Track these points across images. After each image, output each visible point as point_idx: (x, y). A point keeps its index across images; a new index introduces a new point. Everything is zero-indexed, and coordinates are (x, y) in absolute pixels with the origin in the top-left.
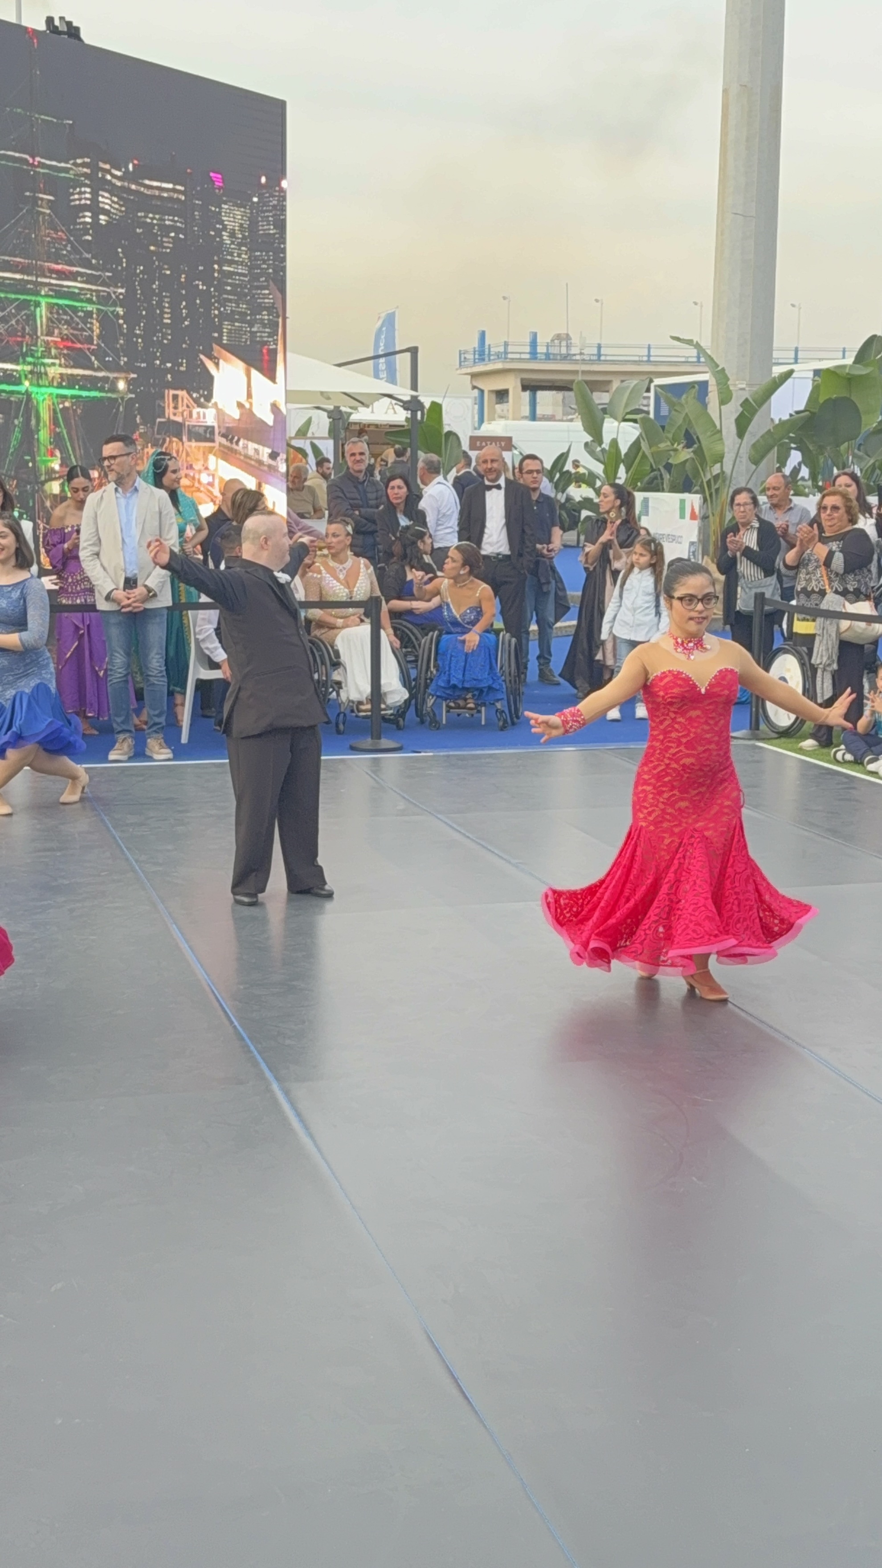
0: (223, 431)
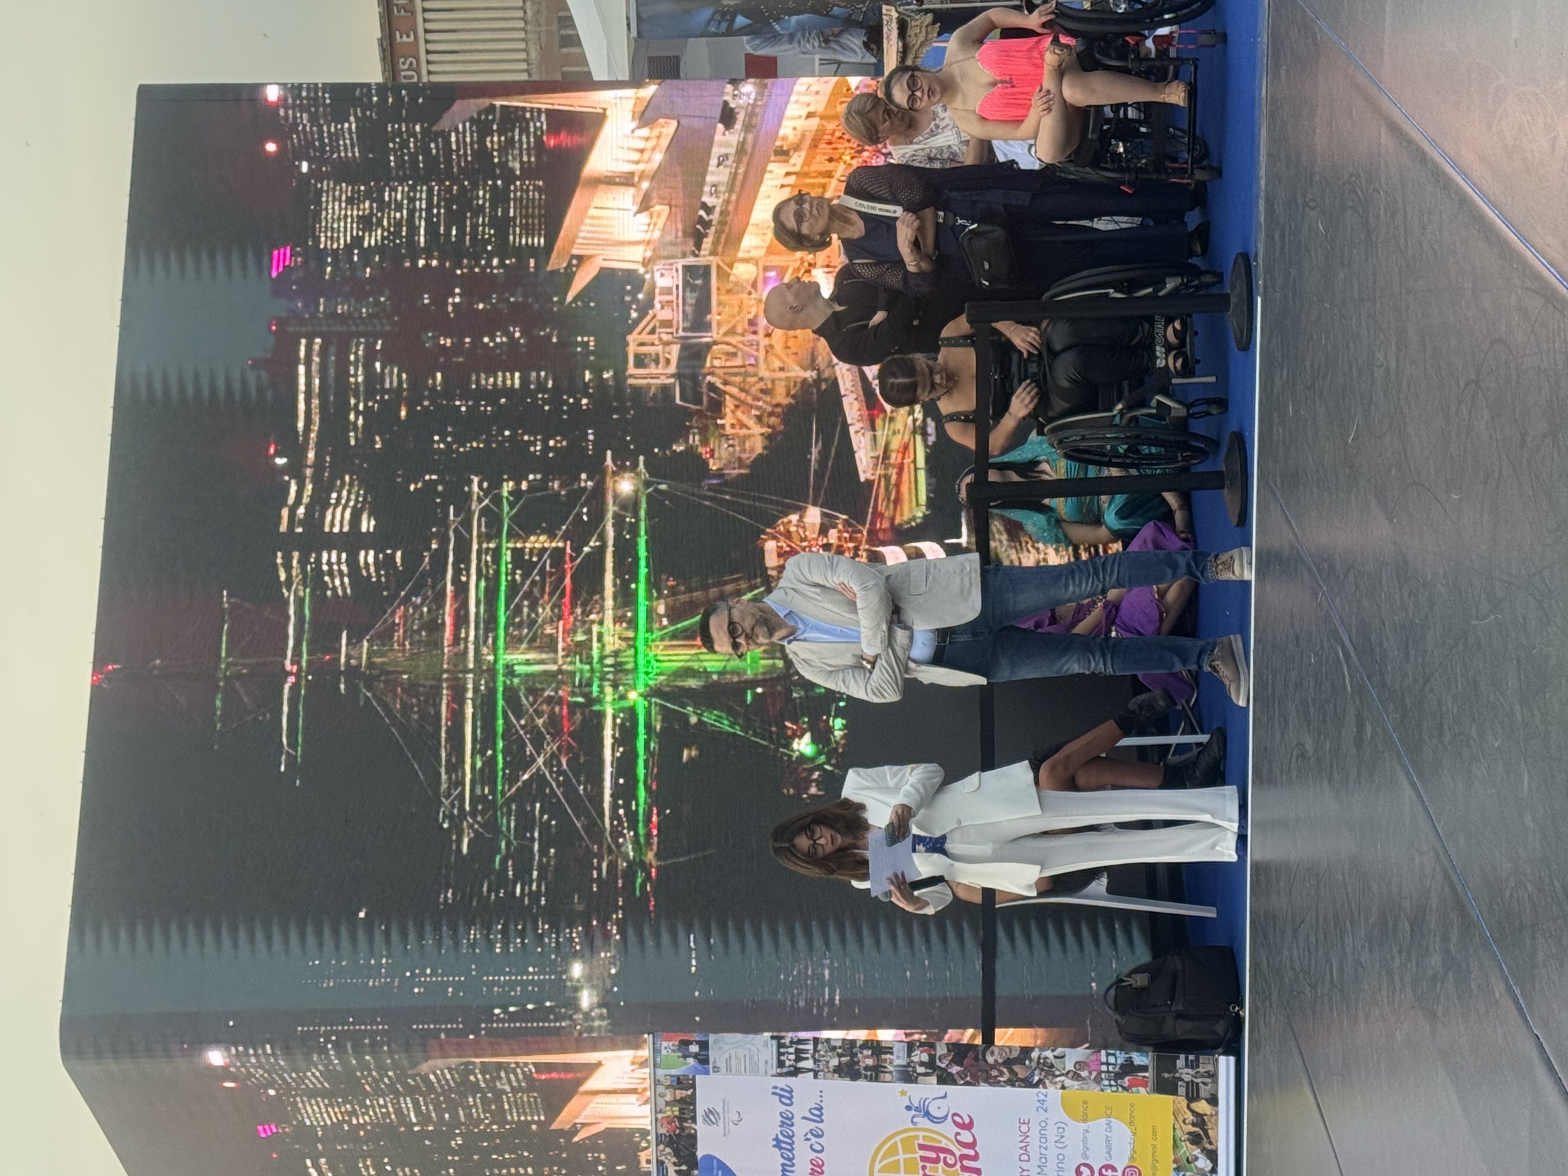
0: (690, 246)
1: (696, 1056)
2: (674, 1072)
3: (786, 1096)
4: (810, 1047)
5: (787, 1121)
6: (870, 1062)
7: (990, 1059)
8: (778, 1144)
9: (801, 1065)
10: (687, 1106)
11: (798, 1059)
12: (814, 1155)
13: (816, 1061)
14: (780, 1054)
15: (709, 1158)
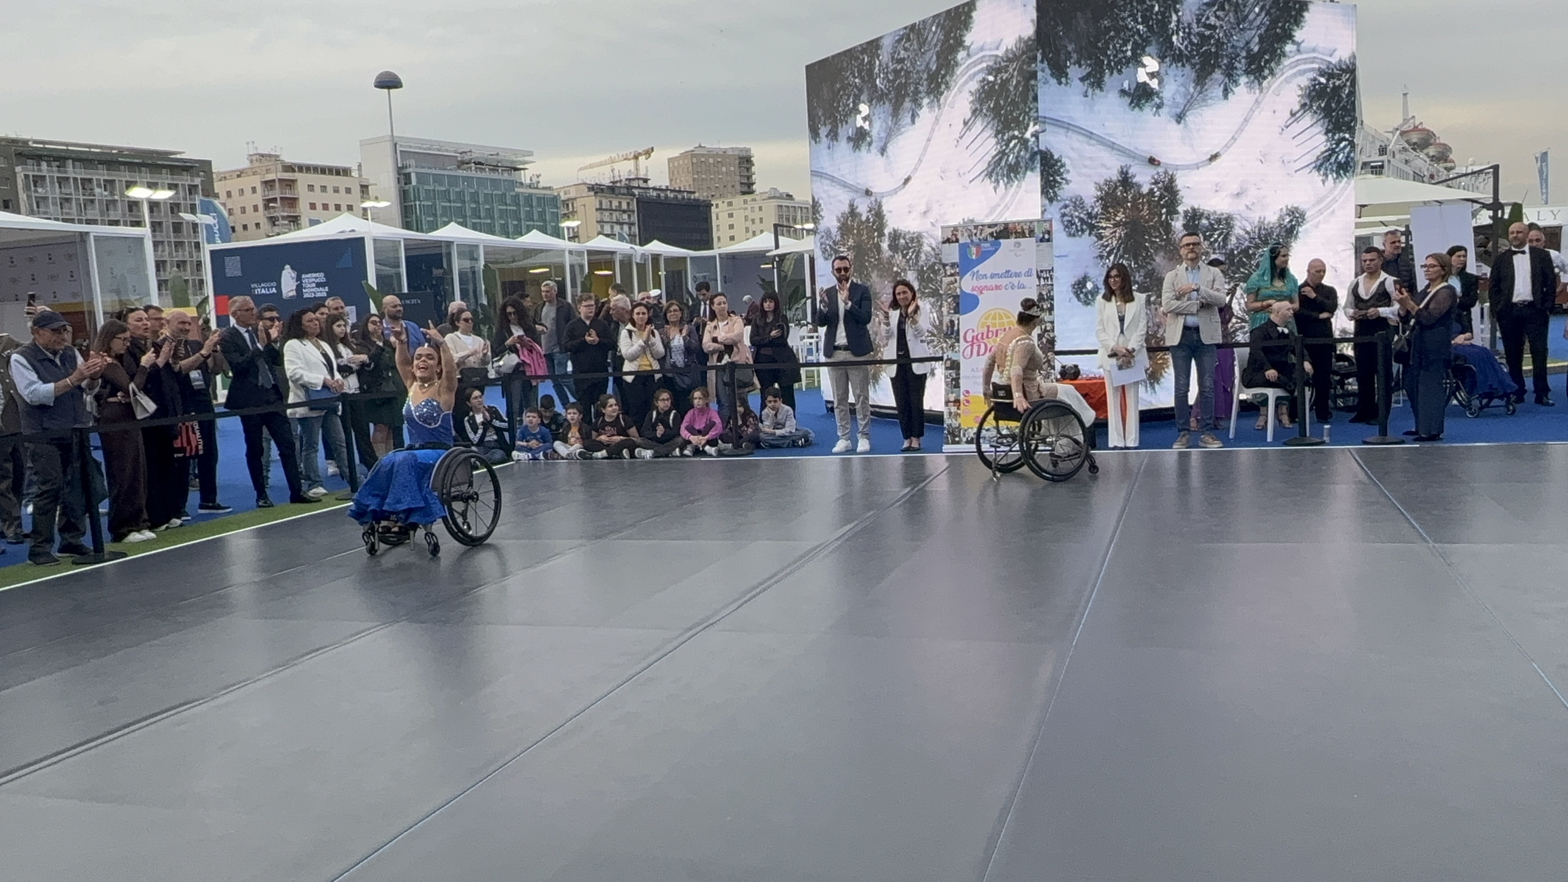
1: (1043, 237)
2: (1036, 231)
3: (1028, 274)
4: (1050, 282)
5: (1018, 275)
6: (1045, 307)
7: (1049, 354)
8: (1007, 272)
9: (1042, 280)
10: (1022, 235)
11: (1044, 279)
12: (1004, 285)
13: (1044, 285)
14: (1046, 271)
15: (1000, 244)
